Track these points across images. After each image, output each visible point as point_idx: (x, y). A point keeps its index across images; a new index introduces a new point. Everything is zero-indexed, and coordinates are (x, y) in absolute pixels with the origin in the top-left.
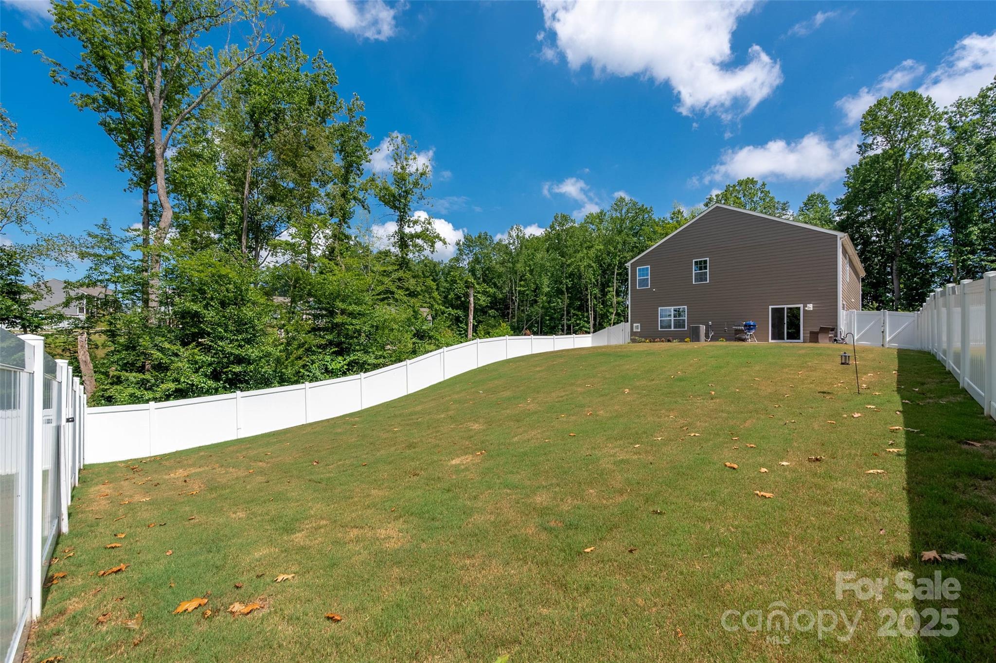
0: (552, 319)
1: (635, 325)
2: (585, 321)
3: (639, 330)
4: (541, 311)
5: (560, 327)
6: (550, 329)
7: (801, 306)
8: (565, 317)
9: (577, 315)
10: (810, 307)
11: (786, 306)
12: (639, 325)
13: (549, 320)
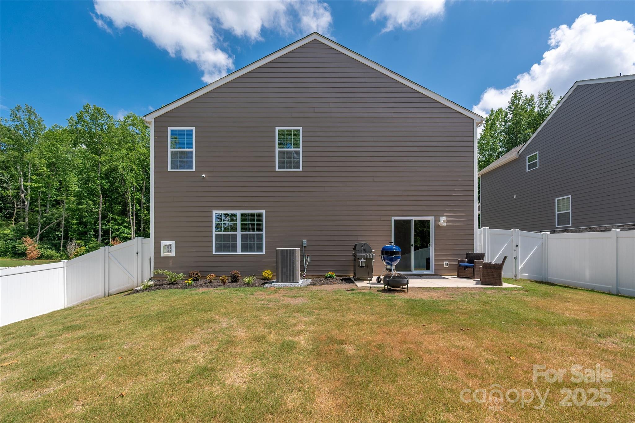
0: (80, 223)
1: (164, 243)
2: (125, 227)
3: (173, 254)
4: (65, 214)
5: (93, 232)
6: (78, 234)
7: (431, 219)
8: (100, 222)
9: (115, 220)
10: (443, 221)
11: (413, 218)
12: (173, 243)
13: (76, 224)
